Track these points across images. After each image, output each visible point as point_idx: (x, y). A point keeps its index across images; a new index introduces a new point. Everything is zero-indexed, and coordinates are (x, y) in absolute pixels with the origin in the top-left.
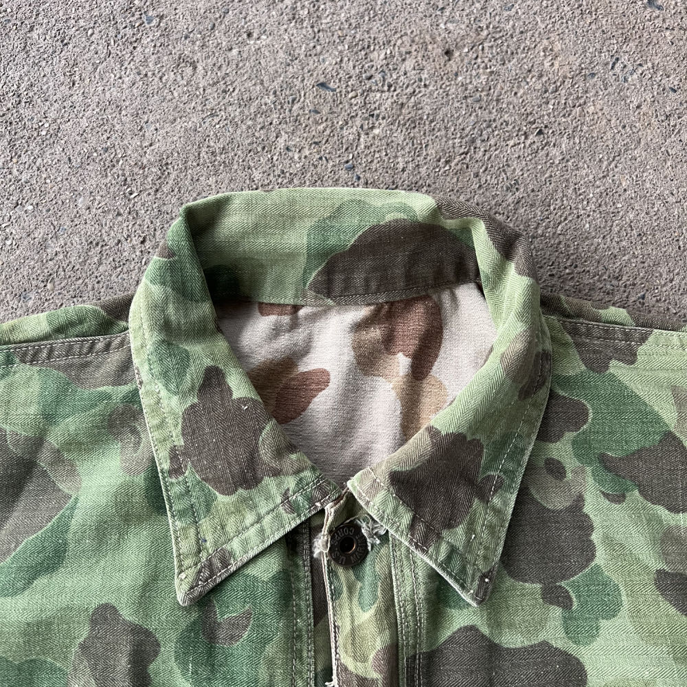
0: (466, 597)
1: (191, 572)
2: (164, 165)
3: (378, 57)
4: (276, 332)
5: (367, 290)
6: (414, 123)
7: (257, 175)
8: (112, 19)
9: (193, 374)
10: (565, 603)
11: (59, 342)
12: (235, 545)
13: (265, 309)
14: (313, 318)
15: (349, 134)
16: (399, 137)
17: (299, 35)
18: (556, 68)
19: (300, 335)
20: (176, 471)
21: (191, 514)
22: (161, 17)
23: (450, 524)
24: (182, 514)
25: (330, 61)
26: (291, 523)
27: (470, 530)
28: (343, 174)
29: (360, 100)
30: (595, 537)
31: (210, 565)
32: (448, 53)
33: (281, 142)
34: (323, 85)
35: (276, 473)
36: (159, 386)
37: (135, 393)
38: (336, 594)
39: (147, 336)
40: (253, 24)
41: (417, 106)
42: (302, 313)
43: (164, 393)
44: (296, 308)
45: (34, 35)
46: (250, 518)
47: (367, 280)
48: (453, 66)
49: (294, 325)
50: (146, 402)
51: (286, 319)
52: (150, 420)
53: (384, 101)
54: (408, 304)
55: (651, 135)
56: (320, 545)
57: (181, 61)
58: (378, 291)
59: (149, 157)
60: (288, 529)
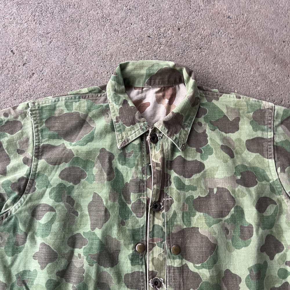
0: (179, 149)
1: (121, 143)
2: (112, 55)
3: (162, 30)
4: (138, 93)
5: (159, 84)
6: (171, 46)
7: (133, 58)
8: (99, 20)
9: (121, 101)
10: (201, 152)
11: (90, 94)
12: (130, 137)
13: (135, 88)
14: (146, 91)
15: (155, 48)
16: (167, 49)
17: (143, 24)
18: (205, 33)
19: (143, 95)
20: (117, 122)
21: (120, 131)
22: (110, 19)
23: (176, 133)
24: (118, 131)
25: (150, 31)
26: (142, 133)
27: (180, 134)
28: (153, 58)
29: (158, 40)
30: (208, 139)
31: (125, 141)
32: (179, 29)
34: (149, 37)
35: (139, 122)
36: (114, 103)
37: (108, 105)
38: (151, 148)
39: (111, 92)
40: (132, 22)
41: (171, 42)
42: (144, 89)
43: (115, 105)
44: (143, 88)
45: (80, 23)
46: (133, 132)
47: (159, 82)
48: (180, 32)
49: (142, 92)
50: (110, 107)
51: (140, 91)
52: (111, 111)
53: (163, 41)
54: (168, 88)
55: (227, 50)
56: (148, 138)
57: (115, 30)
58: (161, 84)
59: (108, 53)
60: (141, 134)
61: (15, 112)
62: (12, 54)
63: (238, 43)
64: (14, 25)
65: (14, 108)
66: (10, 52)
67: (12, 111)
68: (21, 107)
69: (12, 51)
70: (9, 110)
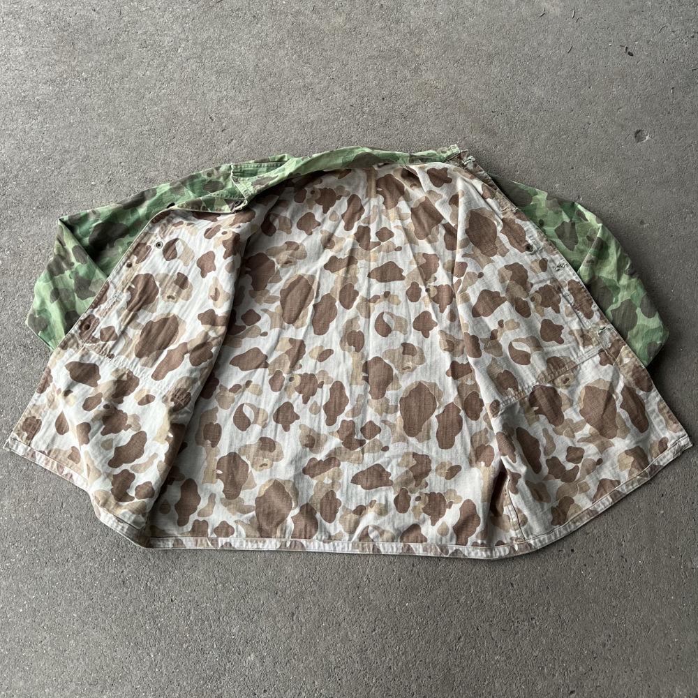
2: (312, 123)
3: (366, 99)
6: (374, 115)
8: (300, 89)
17: (346, 94)
22: (312, 89)
25: (354, 100)
29: (361, 109)
32: (383, 99)
33: (341, 118)
34: (352, 106)
40: (335, 91)
41: (375, 111)
48: (384, 102)
57: (317, 99)
59: (309, 121)
61: (218, 172)
62: (210, 120)
63: (445, 112)
64: (214, 92)
65: (218, 169)
66: (209, 119)
67: (215, 172)
68: (223, 168)
69: (211, 118)
70: (212, 171)
